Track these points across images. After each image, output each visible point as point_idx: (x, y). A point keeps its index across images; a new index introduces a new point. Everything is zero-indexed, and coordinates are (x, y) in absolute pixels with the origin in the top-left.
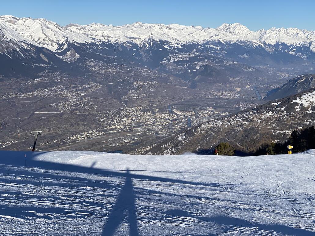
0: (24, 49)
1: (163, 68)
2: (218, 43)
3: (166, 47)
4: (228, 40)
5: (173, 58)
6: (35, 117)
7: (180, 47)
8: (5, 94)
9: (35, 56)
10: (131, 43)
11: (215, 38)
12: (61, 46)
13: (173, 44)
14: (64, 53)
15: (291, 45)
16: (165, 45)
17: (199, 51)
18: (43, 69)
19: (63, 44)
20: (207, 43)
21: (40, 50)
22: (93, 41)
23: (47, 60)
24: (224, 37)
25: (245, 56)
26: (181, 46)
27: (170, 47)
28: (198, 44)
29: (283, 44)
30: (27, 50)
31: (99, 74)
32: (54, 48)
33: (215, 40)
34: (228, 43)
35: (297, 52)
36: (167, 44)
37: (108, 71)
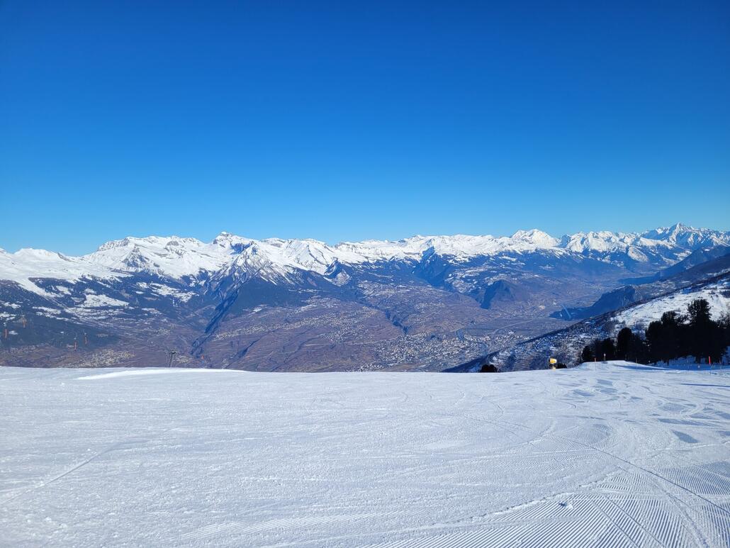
0: (290, 274)
1: (449, 286)
2: (513, 254)
3: (451, 261)
4: (525, 249)
5: (460, 274)
6: (303, 350)
7: (468, 261)
8: (270, 326)
9: (302, 281)
10: (410, 260)
11: (510, 248)
12: (330, 267)
13: (460, 258)
14: (334, 275)
15: (604, 252)
16: (450, 259)
17: (491, 264)
18: (310, 295)
19: (332, 266)
20: (501, 254)
21: (306, 274)
22: (366, 260)
23: (314, 284)
24: (518, 248)
25: (547, 267)
26: (469, 259)
27: (456, 261)
28: (489, 257)
29: (594, 251)
30: (293, 275)
31: (374, 297)
32: (322, 270)
33: (509, 251)
34: (525, 254)
35: (612, 259)
36: (452, 258)
37: (384, 293)
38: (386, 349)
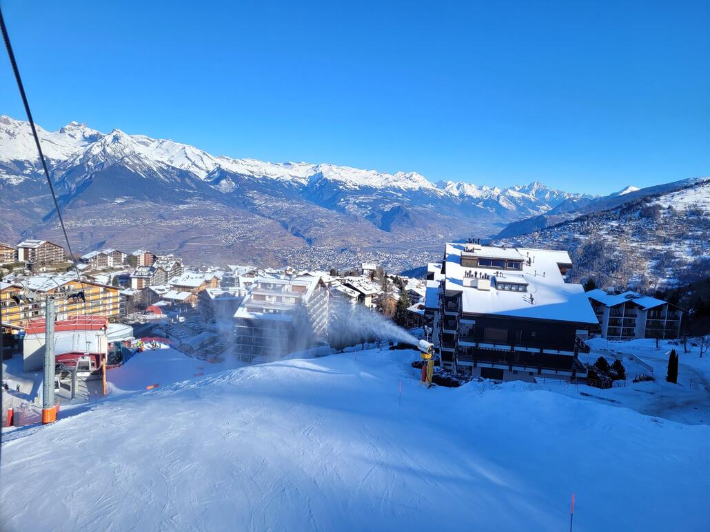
0: (163, 169)
1: (342, 210)
2: (399, 190)
3: (341, 187)
4: (410, 187)
5: (352, 200)
7: (358, 189)
9: (179, 180)
10: (297, 182)
11: (395, 184)
12: (210, 174)
13: (350, 185)
14: (217, 181)
15: (477, 198)
16: (340, 185)
17: (380, 195)
18: (190, 196)
19: (214, 172)
20: (386, 188)
21: (184, 174)
22: (252, 174)
23: (193, 186)
24: (403, 184)
25: (430, 205)
26: (359, 187)
27: (346, 188)
28: (376, 189)
29: (469, 197)
30: (167, 171)
31: (267, 207)
32: (202, 175)
33: (394, 186)
34: (410, 191)
35: (485, 205)
36: (342, 185)
37: (277, 204)
38: (293, 256)
